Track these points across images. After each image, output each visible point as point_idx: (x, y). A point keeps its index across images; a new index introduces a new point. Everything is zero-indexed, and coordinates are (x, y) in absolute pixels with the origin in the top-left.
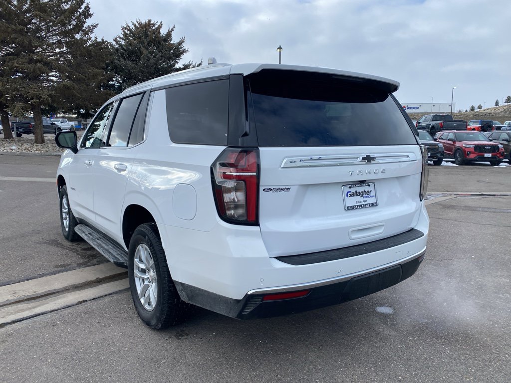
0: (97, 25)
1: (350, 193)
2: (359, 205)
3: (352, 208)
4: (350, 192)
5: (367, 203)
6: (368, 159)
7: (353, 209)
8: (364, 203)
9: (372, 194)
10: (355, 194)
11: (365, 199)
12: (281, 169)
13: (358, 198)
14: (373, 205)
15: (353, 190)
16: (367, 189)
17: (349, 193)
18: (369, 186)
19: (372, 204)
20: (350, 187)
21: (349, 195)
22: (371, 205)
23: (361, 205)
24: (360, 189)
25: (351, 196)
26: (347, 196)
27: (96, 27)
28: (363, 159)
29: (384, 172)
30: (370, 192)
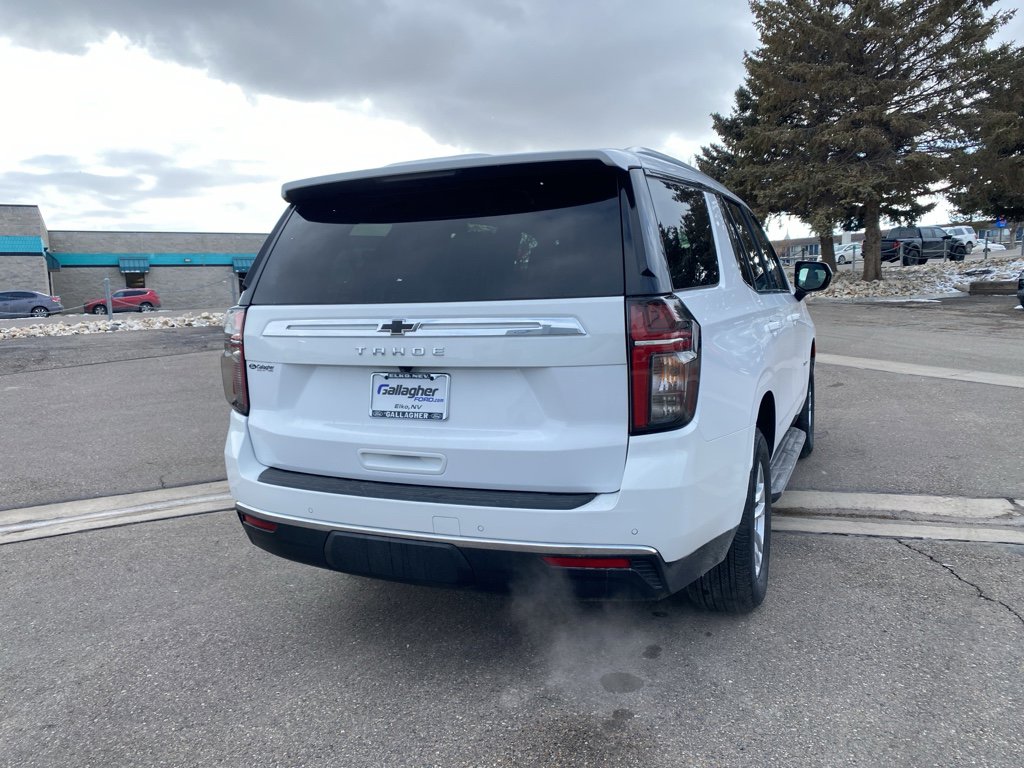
0: (1013, 12)
1: (387, 388)
2: (399, 413)
3: (383, 414)
4: (387, 386)
5: (420, 410)
6: (397, 328)
7: (384, 416)
8: (413, 410)
9: (440, 395)
10: (396, 391)
11: (417, 403)
12: (262, 338)
13: (404, 400)
14: (430, 416)
15: (393, 383)
16: (426, 384)
17: (383, 388)
18: (432, 379)
19: (430, 414)
20: (387, 378)
21: (382, 391)
22: (426, 416)
23: (404, 413)
24: (409, 383)
25: (386, 392)
26: (379, 392)
27: (1011, 18)
28: (385, 327)
29: (439, 354)
30: (433, 392)
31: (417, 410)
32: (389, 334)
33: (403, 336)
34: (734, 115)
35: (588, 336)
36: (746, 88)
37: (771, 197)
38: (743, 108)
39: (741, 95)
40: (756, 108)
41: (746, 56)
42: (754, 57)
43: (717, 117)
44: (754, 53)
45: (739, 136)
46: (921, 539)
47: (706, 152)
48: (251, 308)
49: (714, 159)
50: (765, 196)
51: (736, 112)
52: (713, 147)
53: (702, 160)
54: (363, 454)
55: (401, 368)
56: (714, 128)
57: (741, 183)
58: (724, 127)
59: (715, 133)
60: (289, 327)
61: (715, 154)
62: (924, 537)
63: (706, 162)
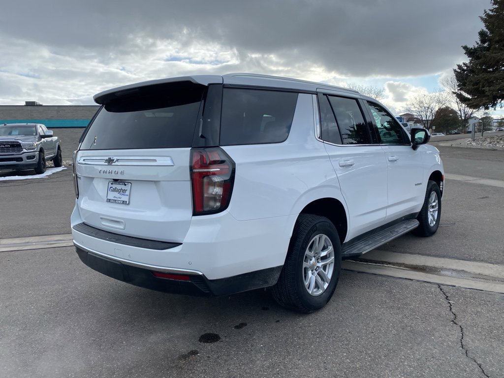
1: (112, 189)
2: (114, 200)
3: (110, 201)
4: (112, 187)
6: (110, 161)
8: (118, 199)
9: (127, 193)
10: (115, 190)
11: (120, 196)
13: (116, 194)
14: (124, 203)
15: (114, 186)
16: (123, 187)
18: (125, 185)
20: (111, 184)
22: (122, 202)
23: (116, 200)
24: (119, 187)
25: (112, 191)
26: (110, 190)
28: (106, 160)
29: (122, 173)
30: (126, 191)
31: (120, 199)
32: (107, 164)
33: (111, 165)
34: (476, 46)
35: (174, 167)
36: (485, 29)
37: (493, 91)
38: (483, 41)
39: (482, 34)
40: (490, 40)
41: (486, 12)
42: (491, 13)
43: (465, 48)
44: (490, 10)
45: (478, 58)
46: (455, 286)
47: (460, 67)
48: (79, 151)
49: (464, 70)
50: (489, 91)
51: (478, 44)
52: (464, 64)
53: (457, 71)
54: (101, 218)
55: (114, 179)
56: (465, 54)
57: (477, 84)
58: (470, 52)
59: (466, 56)
60: (84, 160)
61: (465, 68)
62: (457, 285)
63: (460, 73)
